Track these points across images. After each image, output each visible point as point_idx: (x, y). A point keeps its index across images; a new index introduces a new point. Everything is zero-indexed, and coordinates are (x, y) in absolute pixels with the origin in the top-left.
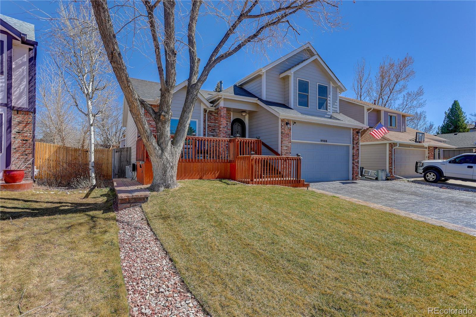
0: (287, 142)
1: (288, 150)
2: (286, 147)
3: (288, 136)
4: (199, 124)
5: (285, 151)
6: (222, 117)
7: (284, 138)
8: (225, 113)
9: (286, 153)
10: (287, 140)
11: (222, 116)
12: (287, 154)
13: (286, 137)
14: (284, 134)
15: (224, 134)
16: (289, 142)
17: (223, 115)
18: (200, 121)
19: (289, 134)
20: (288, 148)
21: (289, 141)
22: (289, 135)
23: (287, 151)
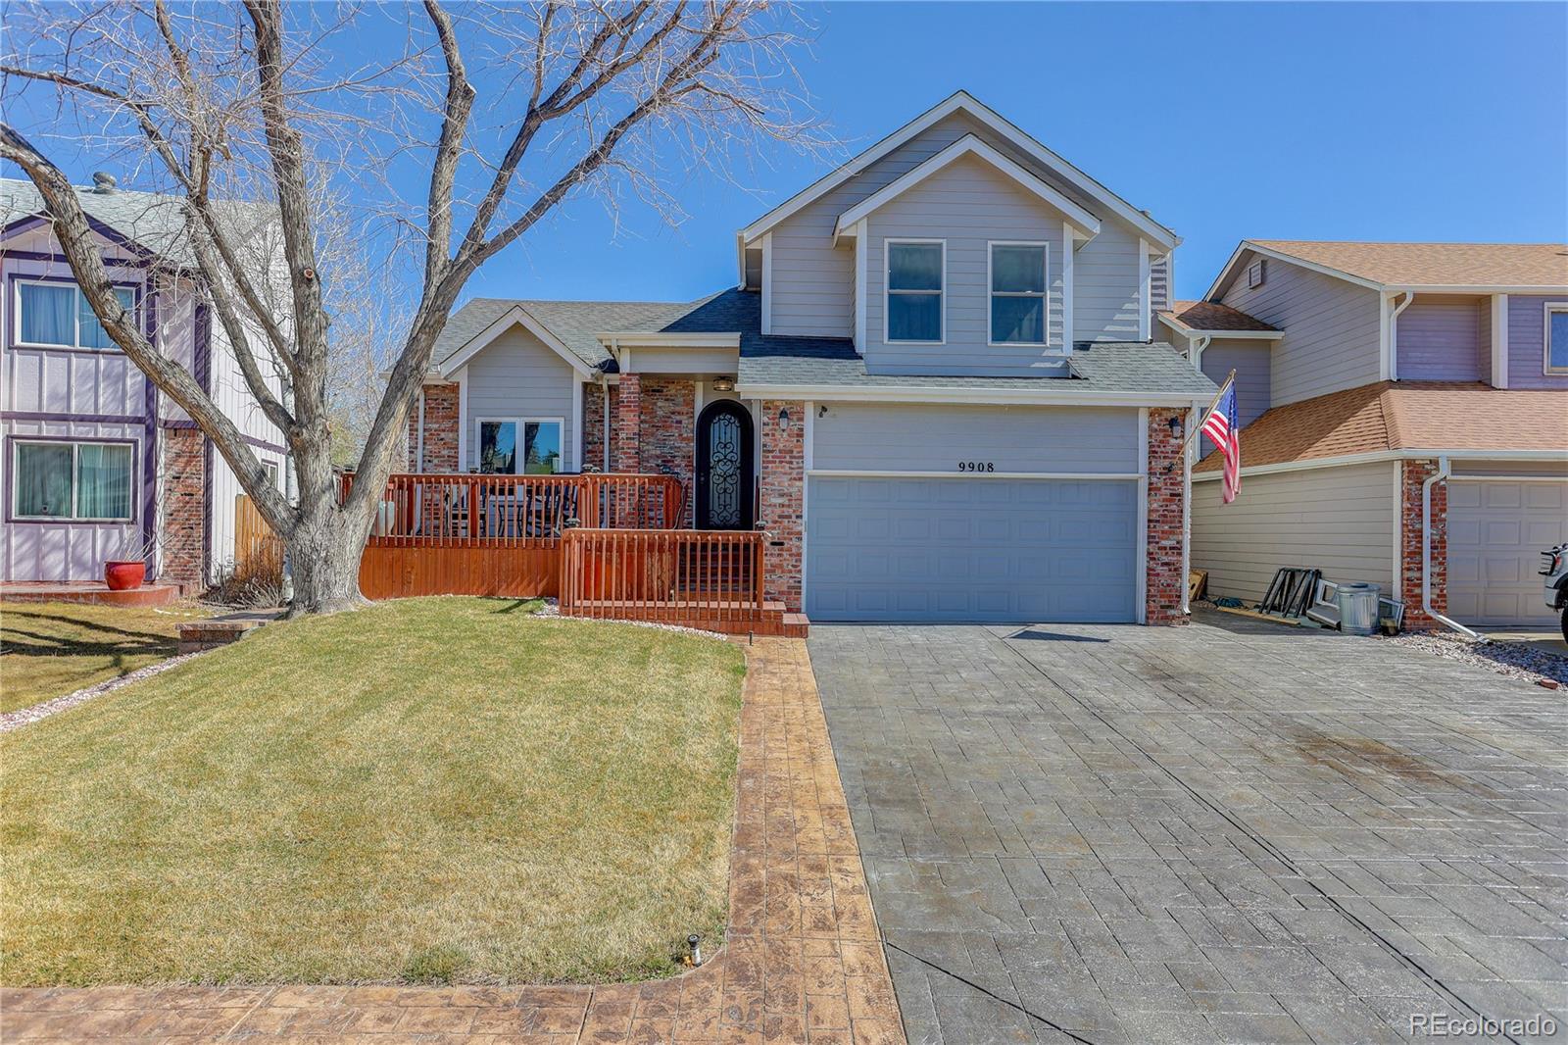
0: (786, 478)
1: (789, 506)
2: (782, 495)
3: (788, 459)
4: (569, 431)
5: (778, 511)
6: (624, 407)
7: (770, 465)
8: (633, 393)
9: (780, 517)
10: (785, 474)
11: (623, 402)
12: (786, 520)
13: (781, 462)
14: (772, 451)
15: (630, 458)
16: (795, 479)
17: (627, 397)
18: (569, 421)
19: (792, 452)
20: (789, 500)
21: (794, 476)
22: (795, 454)
23: (785, 509)
